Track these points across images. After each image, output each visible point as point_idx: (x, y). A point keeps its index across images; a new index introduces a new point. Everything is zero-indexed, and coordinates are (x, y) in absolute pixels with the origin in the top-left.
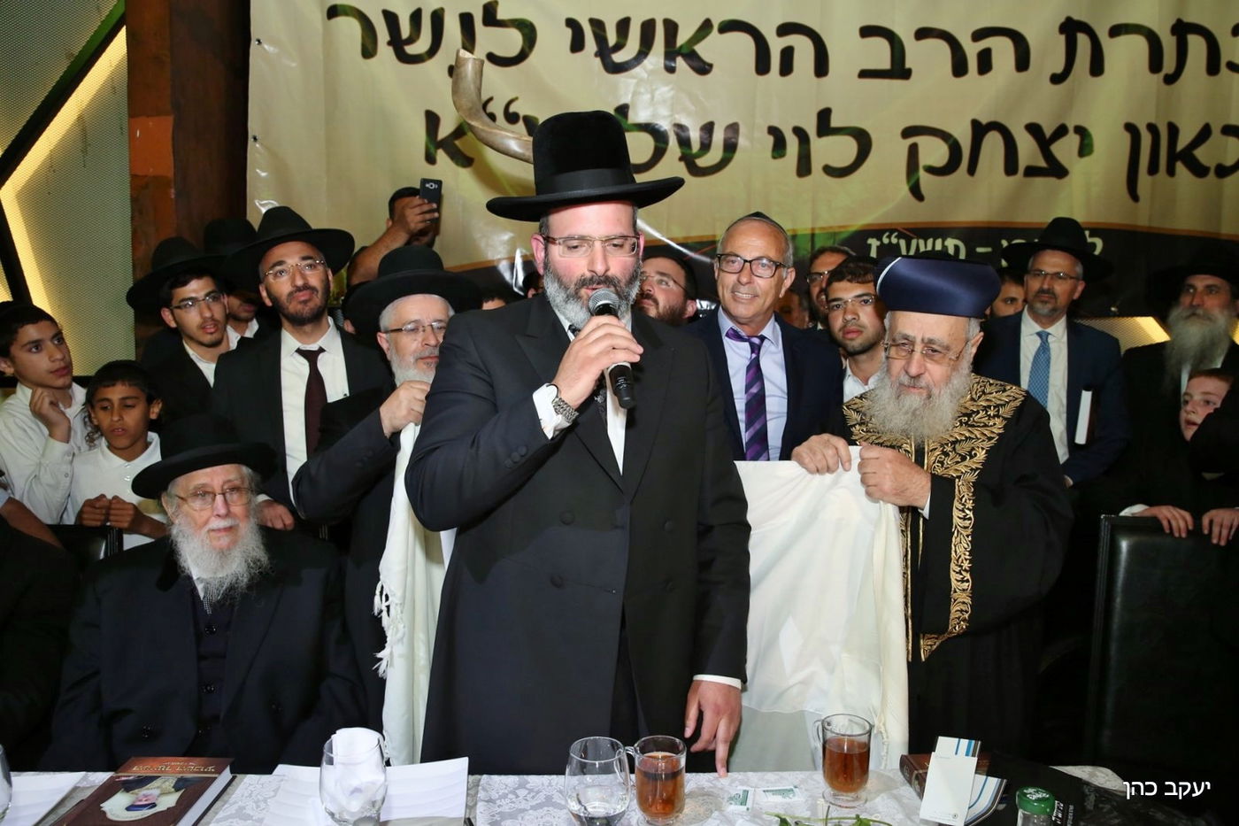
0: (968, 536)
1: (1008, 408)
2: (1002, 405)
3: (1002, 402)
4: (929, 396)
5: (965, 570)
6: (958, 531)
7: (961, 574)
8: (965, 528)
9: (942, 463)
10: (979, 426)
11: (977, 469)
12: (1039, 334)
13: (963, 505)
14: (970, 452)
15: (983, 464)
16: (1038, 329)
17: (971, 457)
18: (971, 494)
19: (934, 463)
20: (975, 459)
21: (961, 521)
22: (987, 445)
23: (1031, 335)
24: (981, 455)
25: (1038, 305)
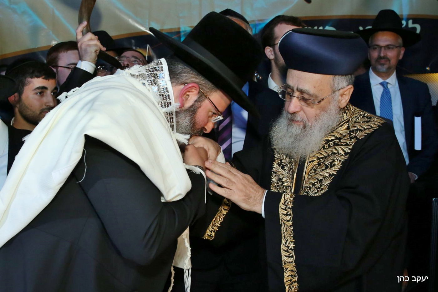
0: (290, 226)
1: (363, 133)
2: (360, 130)
3: (362, 129)
4: (305, 127)
5: (291, 249)
6: (284, 224)
7: (288, 252)
8: (288, 221)
9: (315, 170)
10: (342, 145)
11: (333, 174)
12: (382, 84)
13: (286, 205)
14: (331, 163)
15: (338, 172)
16: (381, 80)
17: (331, 167)
18: (292, 199)
19: (311, 170)
20: (333, 168)
21: (285, 216)
22: (343, 159)
23: (377, 85)
24: (338, 165)
25: (379, 67)
